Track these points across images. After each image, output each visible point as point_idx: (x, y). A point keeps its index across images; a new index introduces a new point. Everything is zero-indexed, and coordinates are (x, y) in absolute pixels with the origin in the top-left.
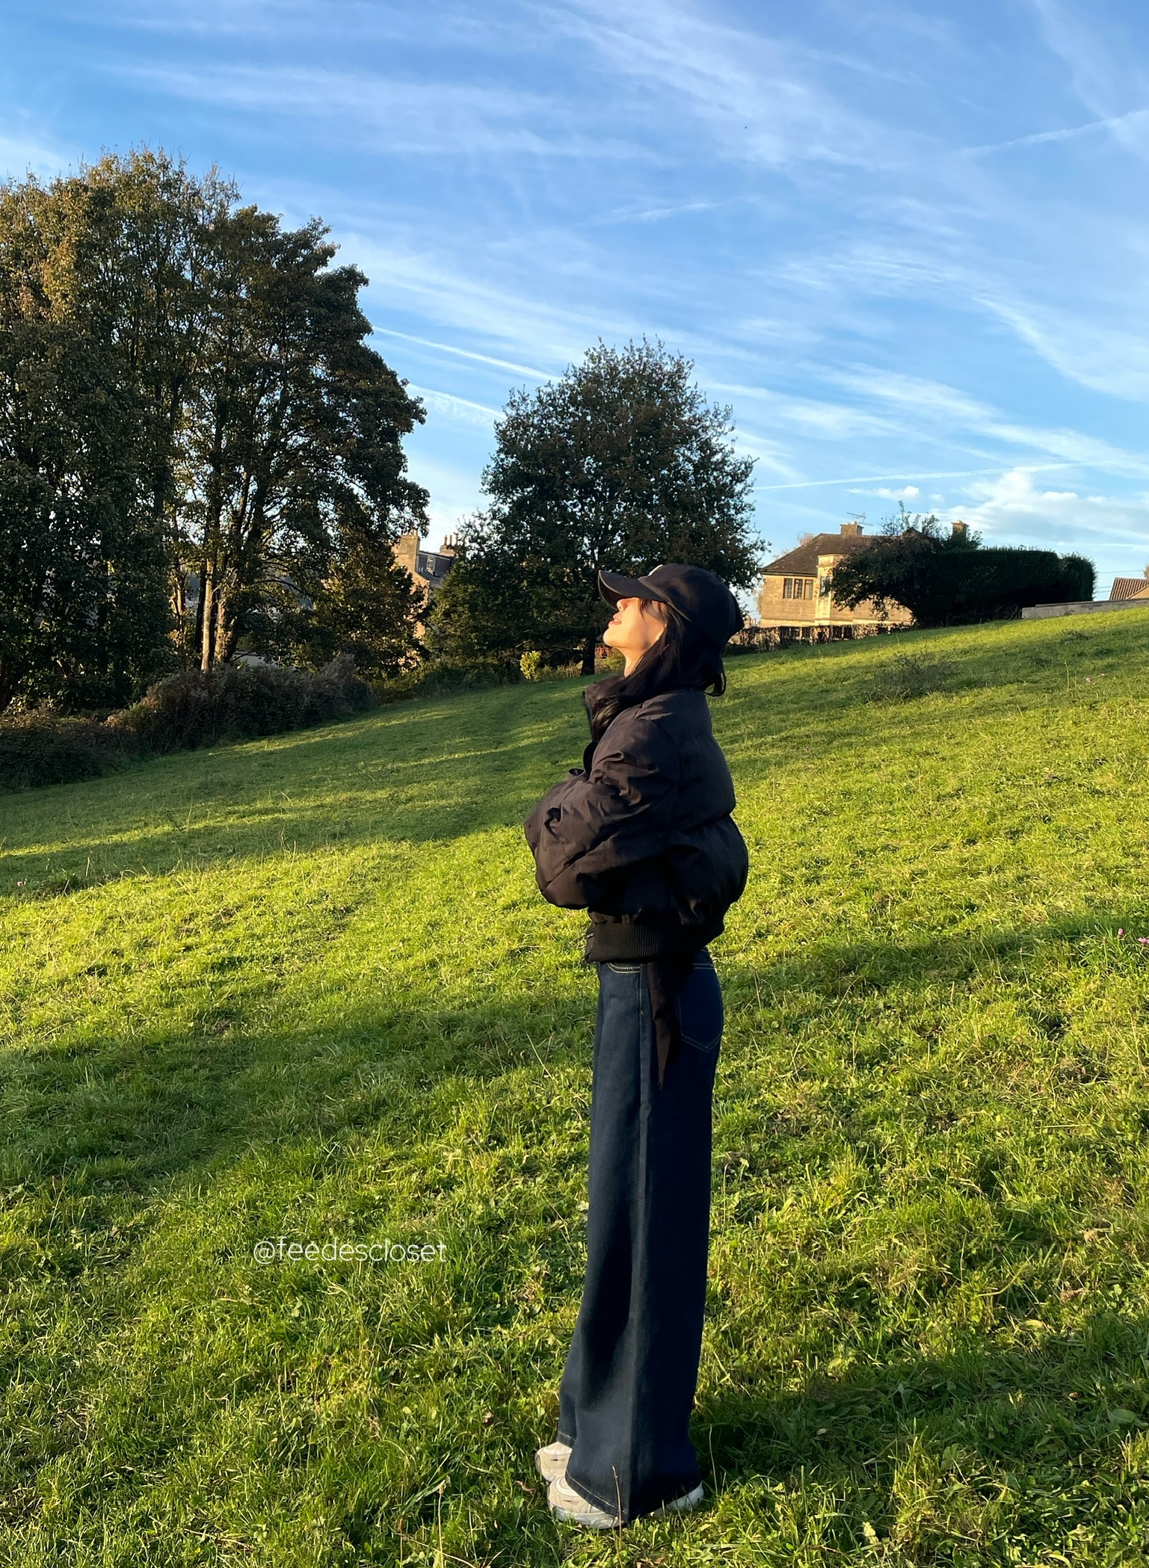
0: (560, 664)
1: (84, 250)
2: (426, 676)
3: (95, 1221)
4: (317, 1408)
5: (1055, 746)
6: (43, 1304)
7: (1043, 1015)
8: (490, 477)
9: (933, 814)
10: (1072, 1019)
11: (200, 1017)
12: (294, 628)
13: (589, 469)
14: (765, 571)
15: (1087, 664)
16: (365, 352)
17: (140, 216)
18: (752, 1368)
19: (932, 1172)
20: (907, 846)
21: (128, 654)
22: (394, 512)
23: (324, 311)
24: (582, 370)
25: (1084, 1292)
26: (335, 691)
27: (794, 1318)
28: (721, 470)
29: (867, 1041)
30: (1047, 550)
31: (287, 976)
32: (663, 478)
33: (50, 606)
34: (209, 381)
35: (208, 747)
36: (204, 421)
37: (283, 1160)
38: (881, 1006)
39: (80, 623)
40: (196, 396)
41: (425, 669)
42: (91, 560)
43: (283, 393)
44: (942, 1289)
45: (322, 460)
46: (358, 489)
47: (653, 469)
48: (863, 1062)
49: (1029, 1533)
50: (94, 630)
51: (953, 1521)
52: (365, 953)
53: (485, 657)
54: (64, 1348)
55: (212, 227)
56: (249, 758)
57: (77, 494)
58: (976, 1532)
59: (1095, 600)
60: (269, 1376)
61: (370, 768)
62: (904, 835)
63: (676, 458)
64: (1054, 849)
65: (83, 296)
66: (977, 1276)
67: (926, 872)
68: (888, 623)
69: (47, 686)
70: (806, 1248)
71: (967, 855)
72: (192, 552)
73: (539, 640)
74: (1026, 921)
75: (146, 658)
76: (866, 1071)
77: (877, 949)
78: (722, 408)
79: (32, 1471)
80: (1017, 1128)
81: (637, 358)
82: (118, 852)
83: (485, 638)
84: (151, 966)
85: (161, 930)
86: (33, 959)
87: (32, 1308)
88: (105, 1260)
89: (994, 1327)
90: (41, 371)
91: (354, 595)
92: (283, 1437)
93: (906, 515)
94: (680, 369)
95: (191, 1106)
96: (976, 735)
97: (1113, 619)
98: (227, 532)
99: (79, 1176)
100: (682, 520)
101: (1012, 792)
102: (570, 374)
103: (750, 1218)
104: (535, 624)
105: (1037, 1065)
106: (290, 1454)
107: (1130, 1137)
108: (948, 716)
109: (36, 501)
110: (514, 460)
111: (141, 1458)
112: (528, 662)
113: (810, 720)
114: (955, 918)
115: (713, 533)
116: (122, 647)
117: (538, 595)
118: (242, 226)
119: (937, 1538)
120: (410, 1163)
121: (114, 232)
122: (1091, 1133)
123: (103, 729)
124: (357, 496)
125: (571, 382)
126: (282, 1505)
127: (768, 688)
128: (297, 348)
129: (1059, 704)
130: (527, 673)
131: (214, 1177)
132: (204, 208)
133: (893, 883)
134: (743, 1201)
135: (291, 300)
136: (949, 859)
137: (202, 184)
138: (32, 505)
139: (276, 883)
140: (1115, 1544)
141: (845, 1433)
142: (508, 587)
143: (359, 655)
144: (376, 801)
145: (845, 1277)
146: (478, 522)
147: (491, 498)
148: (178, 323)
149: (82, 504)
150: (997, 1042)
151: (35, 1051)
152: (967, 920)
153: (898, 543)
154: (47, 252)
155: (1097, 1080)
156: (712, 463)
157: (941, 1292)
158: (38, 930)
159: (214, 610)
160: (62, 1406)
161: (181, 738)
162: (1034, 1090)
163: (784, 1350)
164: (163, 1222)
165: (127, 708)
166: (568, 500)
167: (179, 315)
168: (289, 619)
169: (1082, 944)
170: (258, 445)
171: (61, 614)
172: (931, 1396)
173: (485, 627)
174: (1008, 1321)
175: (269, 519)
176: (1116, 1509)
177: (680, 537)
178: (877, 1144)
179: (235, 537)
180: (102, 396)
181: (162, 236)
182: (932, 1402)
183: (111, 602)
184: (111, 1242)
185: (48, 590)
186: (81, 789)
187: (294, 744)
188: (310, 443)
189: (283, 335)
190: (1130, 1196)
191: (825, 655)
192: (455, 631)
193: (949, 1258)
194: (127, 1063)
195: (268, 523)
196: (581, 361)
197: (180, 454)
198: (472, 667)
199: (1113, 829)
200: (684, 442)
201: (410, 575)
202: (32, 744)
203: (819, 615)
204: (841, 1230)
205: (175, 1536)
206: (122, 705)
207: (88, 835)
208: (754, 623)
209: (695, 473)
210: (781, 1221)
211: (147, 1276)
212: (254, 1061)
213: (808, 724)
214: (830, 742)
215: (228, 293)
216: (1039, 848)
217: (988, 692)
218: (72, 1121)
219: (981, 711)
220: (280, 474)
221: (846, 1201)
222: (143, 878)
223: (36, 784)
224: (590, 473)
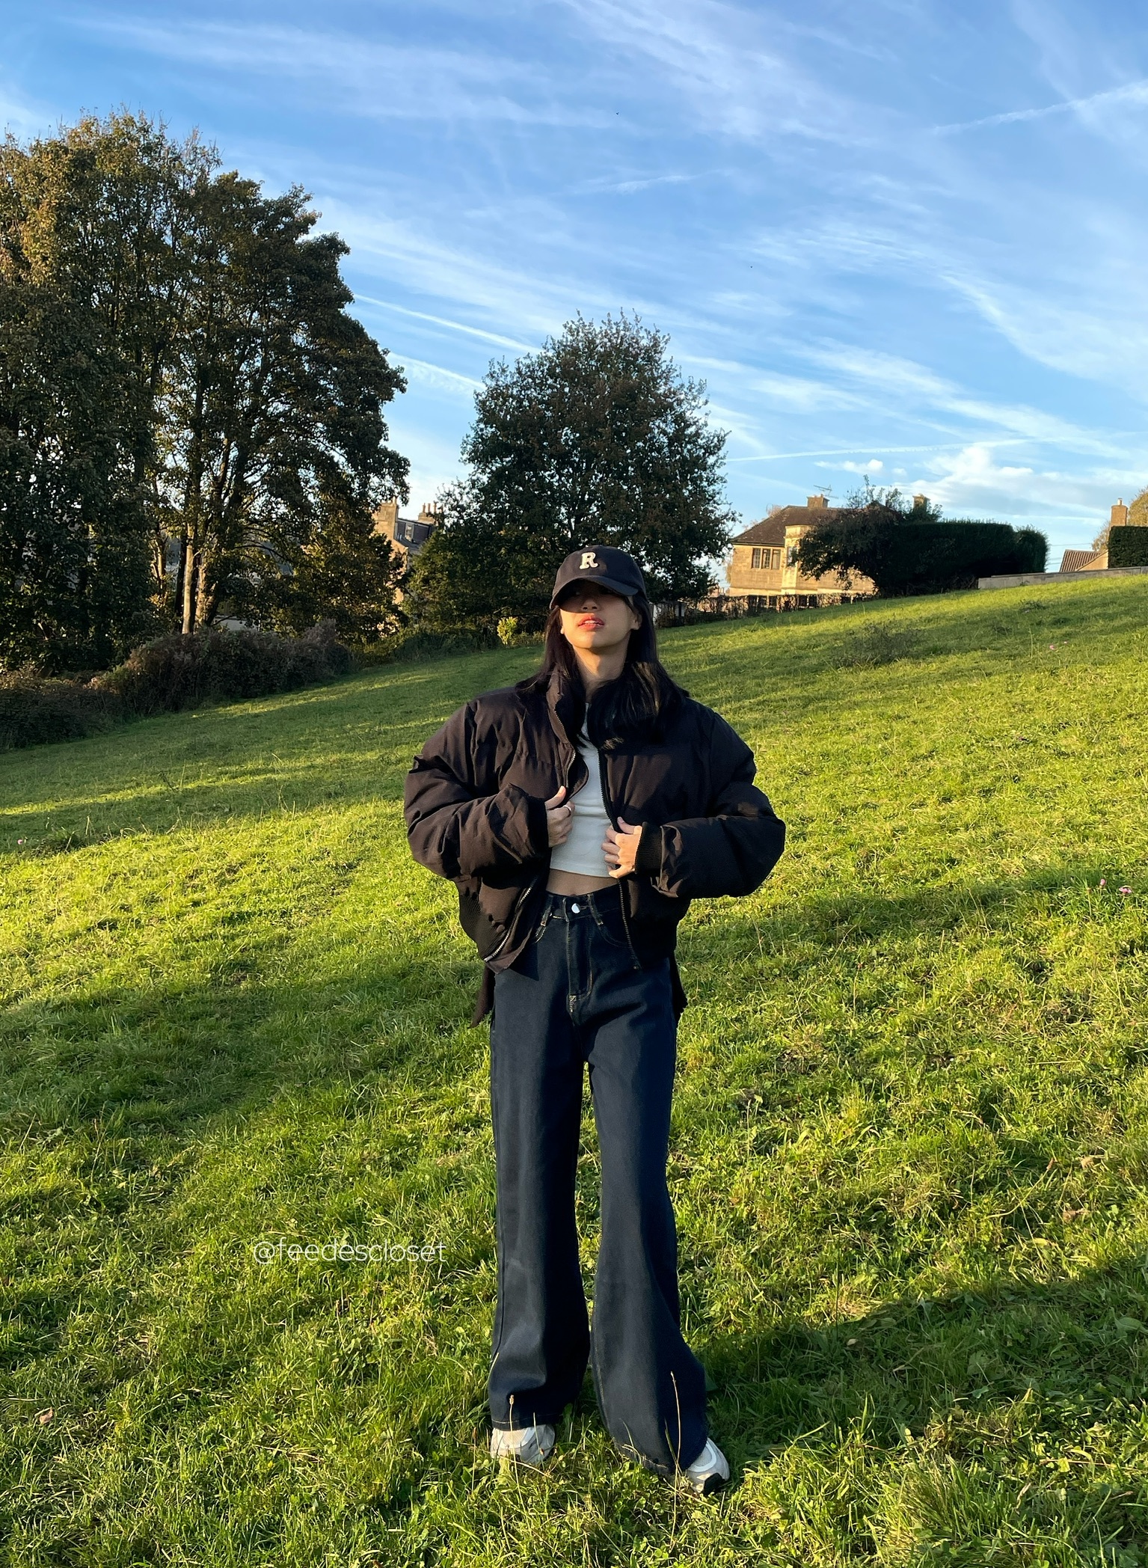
0: (536, 630)
1: (64, 213)
2: (405, 641)
3: (135, 1161)
4: (375, 1329)
5: (1019, 710)
6: (94, 1241)
7: (1027, 962)
8: (469, 446)
9: (910, 774)
10: (1055, 964)
11: (216, 969)
12: (276, 593)
13: (566, 440)
14: (735, 541)
15: (1046, 632)
16: (346, 321)
17: (120, 179)
18: (782, 1287)
19: (937, 1105)
20: (886, 806)
21: (109, 616)
22: (374, 480)
23: (305, 279)
24: (561, 343)
25: (1084, 1212)
26: (317, 656)
27: (818, 1240)
28: (694, 443)
29: (863, 986)
30: (1003, 523)
31: (296, 929)
32: (639, 450)
33: (30, 570)
34: (191, 347)
35: (192, 709)
36: (184, 387)
37: (314, 1101)
38: (874, 953)
39: (62, 587)
40: (178, 363)
41: (404, 635)
42: (73, 524)
43: (264, 360)
44: (953, 1211)
45: (304, 428)
46: (338, 456)
47: (630, 441)
48: (862, 1005)
49: (1050, 1430)
50: (76, 594)
51: (982, 1421)
52: (371, 907)
53: (463, 623)
54: (118, 1280)
55: (193, 193)
56: (233, 721)
57: (57, 458)
58: (1003, 1431)
59: (1047, 572)
60: (322, 1303)
61: (358, 730)
62: (883, 794)
63: (651, 430)
64: (1025, 807)
65: (64, 259)
66: (986, 1199)
67: (906, 829)
68: (851, 593)
69: (28, 648)
70: (823, 1176)
71: (943, 813)
72: (172, 517)
73: (518, 607)
74: (1004, 875)
75: (128, 621)
76: (866, 1014)
77: (867, 901)
78: (696, 382)
79: (100, 1395)
80: (1012, 1064)
81: (614, 331)
82: (113, 812)
83: (464, 604)
84: (162, 920)
85: (167, 886)
86: (40, 914)
87: (83, 1244)
88: (148, 1197)
89: (1003, 1246)
90: (21, 334)
91: (335, 561)
92: (343, 1356)
93: (870, 488)
94: (656, 345)
95: (218, 1052)
96: (943, 700)
97: (1065, 590)
98: (208, 497)
99: (116, 1118)
100: (657, 491)
101: (982, 753)
102: (549, 346)
103: (767, 1150)
104: (513, 591)
105: (1025, 1007)
106: (351, 1373)
107: (1116, 1071)
108: (917, 680)
109: (17, 465)
110: (493, 429)
111: (206, 1380)
112: (505, 627)
113: (785, 685)
114: (937, 871)
115: (686, 504)
116: (104, 610)
117: (515, 562)
118: (224, 192)
119: (967, 1436)
120: (438, 1104)
121: (94, 197)
122: (1080, 1068)
123: (86, 691)
124: (337, 464)
125: (550, 354)
126: (348, 1420)
127: (742, 654)
128: (278, 315)
129: (1022, 669)
130: (505, 640)
131: (248, 1119)
132: (184, 173)
133: (876, 839)
134: (760, 1135)
135: (273, 267)
136: (928, 814)
137: (181, 147)
138: (12, 470)
139: (276, 842)
140: (1130, 1439)
141: (873, 1344)
142: (487, 554)
143: (340, 620)
144: (366, 761)
145: (862, 1202)
146: (457, 491)
147: (471, 467)
148: (158, 288)
149: (64, 469)
150: (987, 986)
151: (57, 1002)
152: (949, 873)
153: (862, 515)
154: (26, 214)
155: (1083, 1020)
156: (686, 436)
157: (952, 1214)
158: (42, 886)
159: (195, 575)
160: (123, 1334)
161: (164, 700)
162: (1023, 1029)
163: (811, 1269)
164: (202, 1162)
165: (111, 671)
166: (546, 471)
167: (159, 281)
168: (270, 584)
169: (1060, 895)
170: (238, 412)
171: (42, 576)
172: (950, 1309)
173: (463, 594)
174: (1016, 1240)
175: (250, 485)
176: (1129, 1408)
177: (655, 508)
178: (881, 1080)
179: (216, 503)
180: (83, 360)
181: (142, 200)
182: (951, 1314)
183: (93, 566)
184: (153, 1181)
185: (28, 553)
186: (66, 751)
187: (278, 707)
188: (290, 410)
189: (263, 303)
190: (1120, 1125)
191: (795, 623)
192: (434, 597)
193: (958, 1182)
194: (150, 1013)
195: (248, 489)
196: (559, 333)
197: (160, 419)
198: (450, 633)
199: (1080, 788)
200: (659, 415)
201: (390, 542)
202: (16, 706)
203: (784, 585)
204: (855, 1160)
205: (247, 1452)
206: (105, 667)
207: (80, 794)
208: (722, 592)
209: (670, 445)
210: (798, 1152)
211: (193, 1211)
212: (274, 1010)
213: (783, 688)
214: (805, 706)
215: (208, 258)
216: (1011, 805)
217: (953, 660)
218: (103, 1068)
219: (949, 676)
220: (261, 441)
221: (858, 1134)
222: (144, 836)
223: (20, 745)
224: (567, 444)
